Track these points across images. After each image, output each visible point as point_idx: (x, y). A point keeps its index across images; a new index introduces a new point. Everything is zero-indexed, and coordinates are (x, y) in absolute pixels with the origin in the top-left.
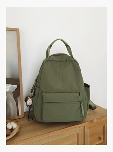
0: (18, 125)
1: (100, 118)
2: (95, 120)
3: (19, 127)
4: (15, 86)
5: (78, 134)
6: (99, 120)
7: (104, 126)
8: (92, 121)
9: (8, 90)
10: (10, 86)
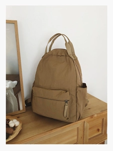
0: (20, 122)
1: (100, 113)
2: (96, 115)
3: (21, 124)
4: (15, 82)
5: (78, 128)
6: (99, 115)
7: (103, 119)
8: (92, 116)
9: (8, 87)
10: (10, 82)
